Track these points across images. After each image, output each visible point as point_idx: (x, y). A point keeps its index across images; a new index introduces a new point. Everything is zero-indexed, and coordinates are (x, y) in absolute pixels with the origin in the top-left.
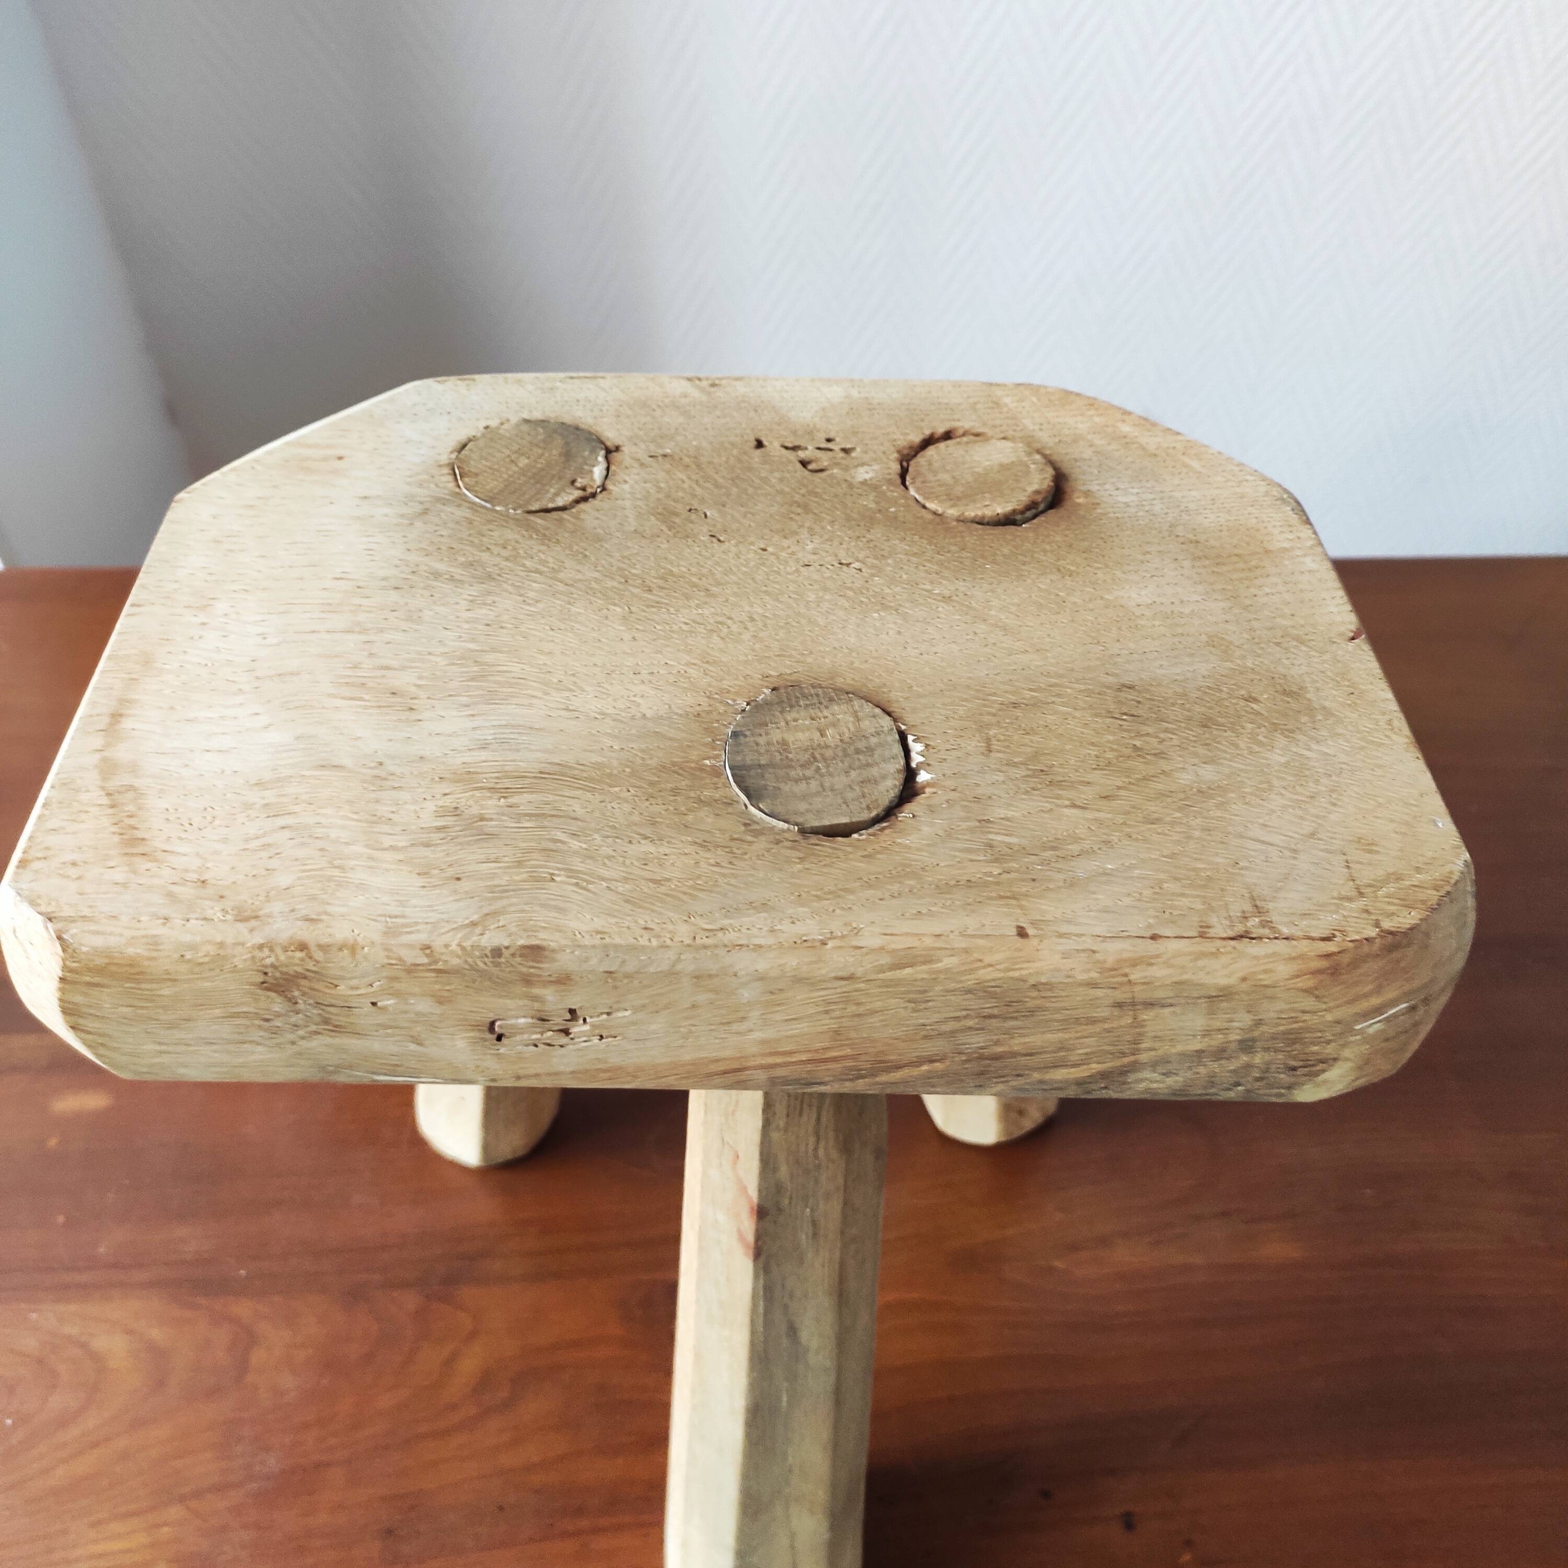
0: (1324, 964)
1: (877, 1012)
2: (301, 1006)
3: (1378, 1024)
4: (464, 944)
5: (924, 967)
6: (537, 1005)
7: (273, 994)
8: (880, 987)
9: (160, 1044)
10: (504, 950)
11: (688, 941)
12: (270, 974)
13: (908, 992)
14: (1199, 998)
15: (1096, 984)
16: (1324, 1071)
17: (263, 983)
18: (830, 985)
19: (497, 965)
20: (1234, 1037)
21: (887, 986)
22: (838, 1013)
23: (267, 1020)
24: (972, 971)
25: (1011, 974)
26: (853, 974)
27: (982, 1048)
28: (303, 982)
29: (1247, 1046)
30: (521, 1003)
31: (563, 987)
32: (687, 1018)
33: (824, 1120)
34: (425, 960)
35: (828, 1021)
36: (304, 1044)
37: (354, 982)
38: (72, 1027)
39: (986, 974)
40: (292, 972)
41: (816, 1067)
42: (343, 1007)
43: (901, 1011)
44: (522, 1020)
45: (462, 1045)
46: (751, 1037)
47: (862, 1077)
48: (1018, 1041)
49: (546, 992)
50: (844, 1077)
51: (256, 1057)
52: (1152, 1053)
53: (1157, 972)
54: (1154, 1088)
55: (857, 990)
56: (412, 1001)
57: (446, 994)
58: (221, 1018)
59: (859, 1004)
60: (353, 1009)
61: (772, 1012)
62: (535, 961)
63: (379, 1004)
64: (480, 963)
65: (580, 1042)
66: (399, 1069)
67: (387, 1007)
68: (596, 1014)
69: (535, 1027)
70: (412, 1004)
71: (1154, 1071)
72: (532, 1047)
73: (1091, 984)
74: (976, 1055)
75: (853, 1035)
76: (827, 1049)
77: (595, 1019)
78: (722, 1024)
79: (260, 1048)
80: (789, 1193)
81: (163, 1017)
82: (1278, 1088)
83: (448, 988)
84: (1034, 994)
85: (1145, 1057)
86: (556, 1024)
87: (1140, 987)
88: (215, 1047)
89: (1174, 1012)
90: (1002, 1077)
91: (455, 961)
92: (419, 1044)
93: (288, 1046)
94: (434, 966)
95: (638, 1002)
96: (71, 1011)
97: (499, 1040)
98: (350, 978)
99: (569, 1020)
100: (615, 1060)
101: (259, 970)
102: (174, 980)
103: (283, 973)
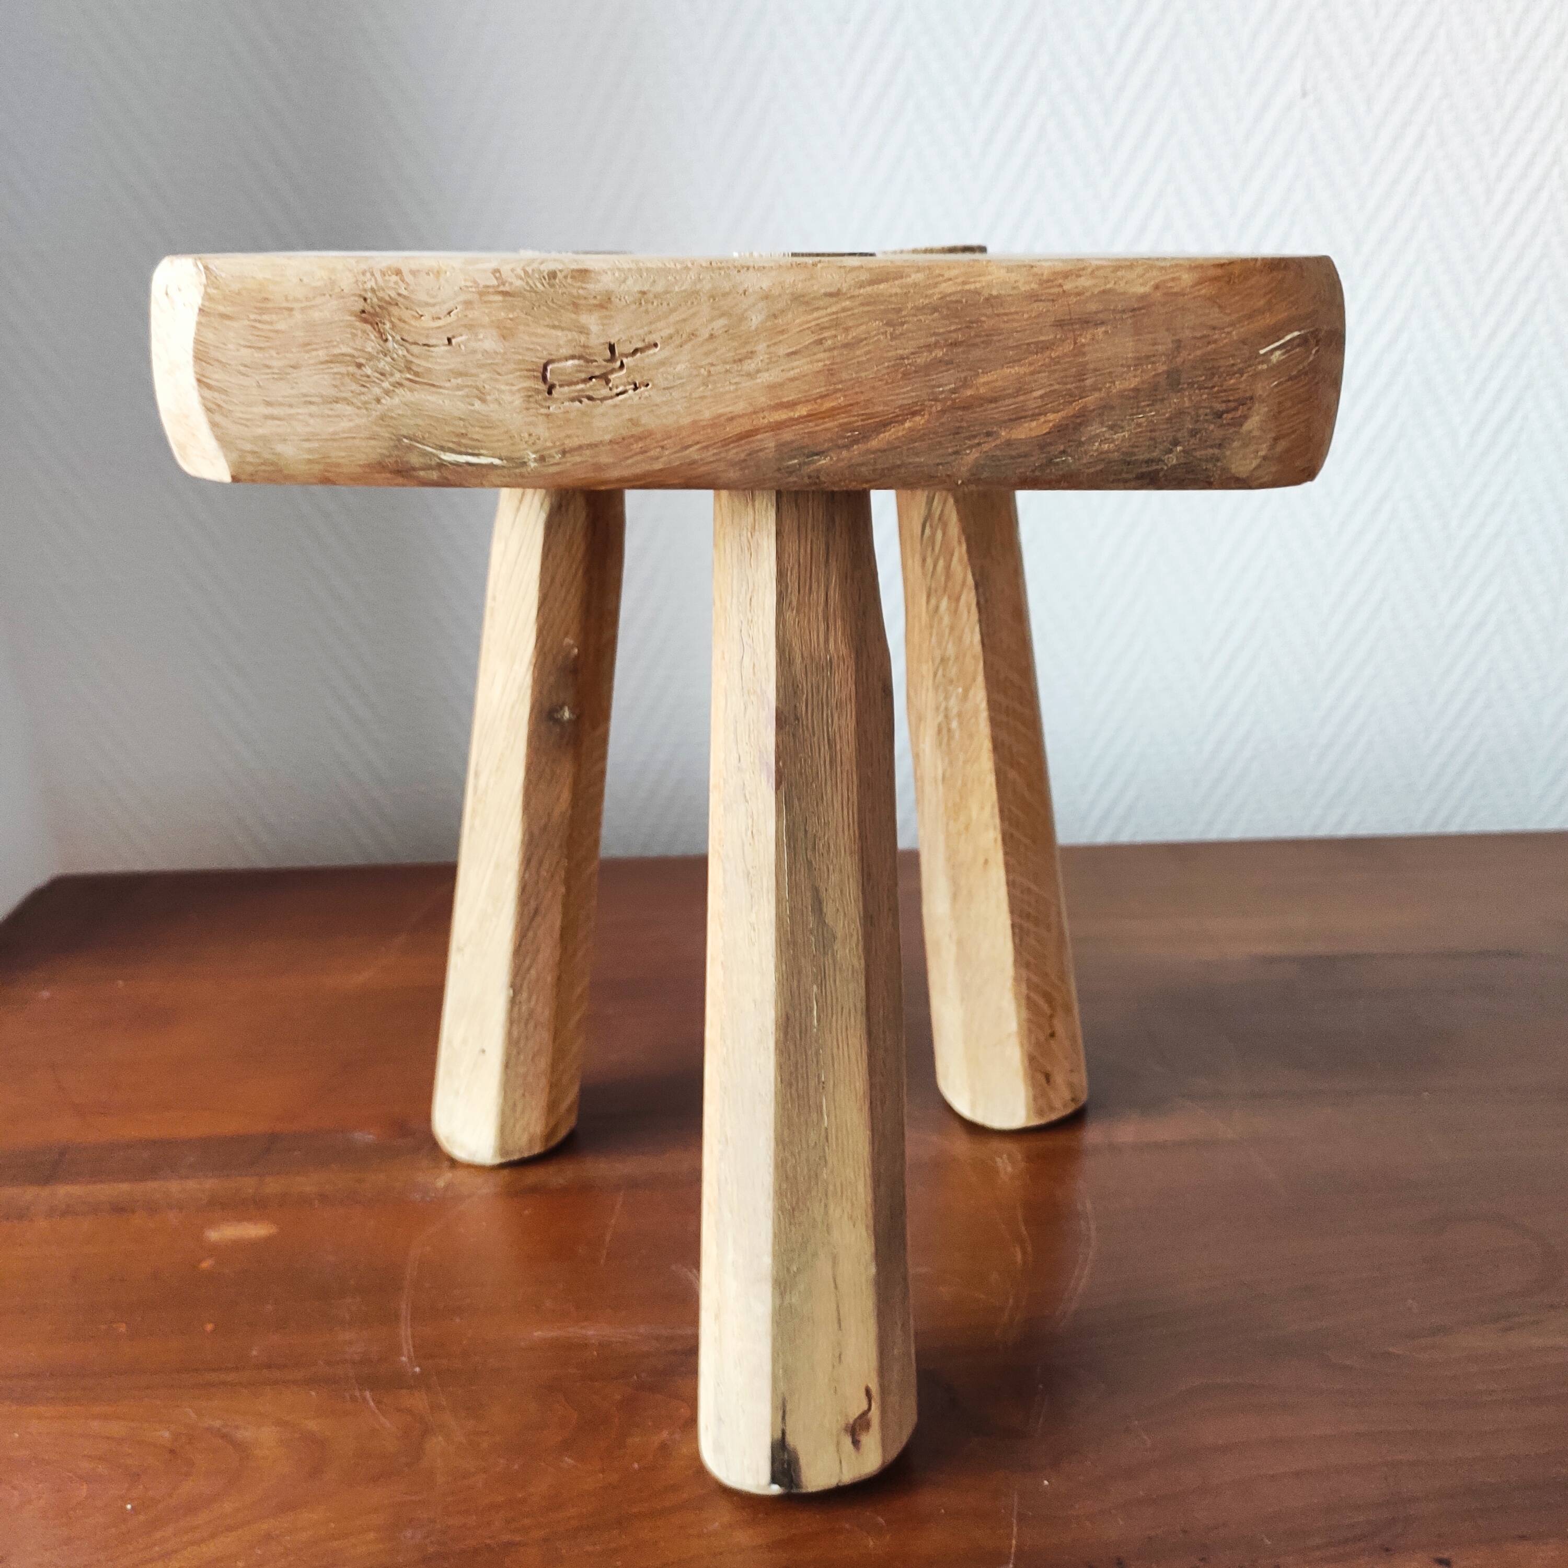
0: (1219, 272)
1: (862, 341)
2: (390, 344)
3: (1278, 353)
4: (527, 269)
5: (897, 282)
6: (583, 339)
7: (368, 327)
8: (862, 304)
9: (268, 404)
10: (559, 273)
11: (705, 263)
12: (369, 301)
13: (886, 311)
14: (1124, 311)
15: (1037, 295)
16: (1245, 417)
17: (363, 312)
18: (821, 303)
19: (552, 286)
20: (1162, 368)
21: (868, 304)
22: (830, 343)
23: (360, 366)
25: (967, 287)
26: (839, 290)
27: (953, 391)
28: (394, 310)
29: (1174, 380)
30: (570, 335)
31: (605, 312)
32: (707, 354)
33: (831, 603)
34: (495, 282)
36: (386, 401)
37: (434, 310)
38: (199, 381)
39: (949, 288)
40: (387, 298)
41: (817, 425)
42: (425, 345)
43: (882, 337)
44: (570, 363)
45: (518, 401)
46: (759, 381)
47: (856, 441)
48: (982, 380)
49: (591, 321)
50: (840, 442)
51: (345, 424)
52: (1097, 395)
53: (1084, 282)
54: (1107, 452)
55: (844, 310)
56: (481, 336)
57: (509, 324)
58: (322, 363)
59: (847, 330)
60: (432, 349)
61: (775, 344)
62: (583, 281)
63: (454, 341)
64: (539, 285)
65: (618, 395)
66: (464, 441)
67: (459, 346)
68: (631, 351)
69: (580, 371)
70: (479, 340)
71: (1102, 424)
72: (577, 403)
73: (1033, 297)
74: (949, 403)
75: (844, 376)
76: (823, 397)
77: (630, 359)
78: (735, 362)
79: (349, 409)
80: (805, 696)
81: (274, 363)
82: (1212, 447)
83: (511, 316)
84: (989, 311)
85: (1091, 400)
86: (598, 367)
87: (1074, 299)
88: (313, 408)
89: (1106, 332)
90: (975, 437)
91: (519, 283)
92: (483, 401)
93: (374, 405)
94: (502, 288)
95: (666, 333)
96: (201, 356)
97: (550, 393)
98: (434, 305)
99: (608, 361)
100: (649, 421)
101: (360, 296)
102: (291, 310)
103: (380, 299)
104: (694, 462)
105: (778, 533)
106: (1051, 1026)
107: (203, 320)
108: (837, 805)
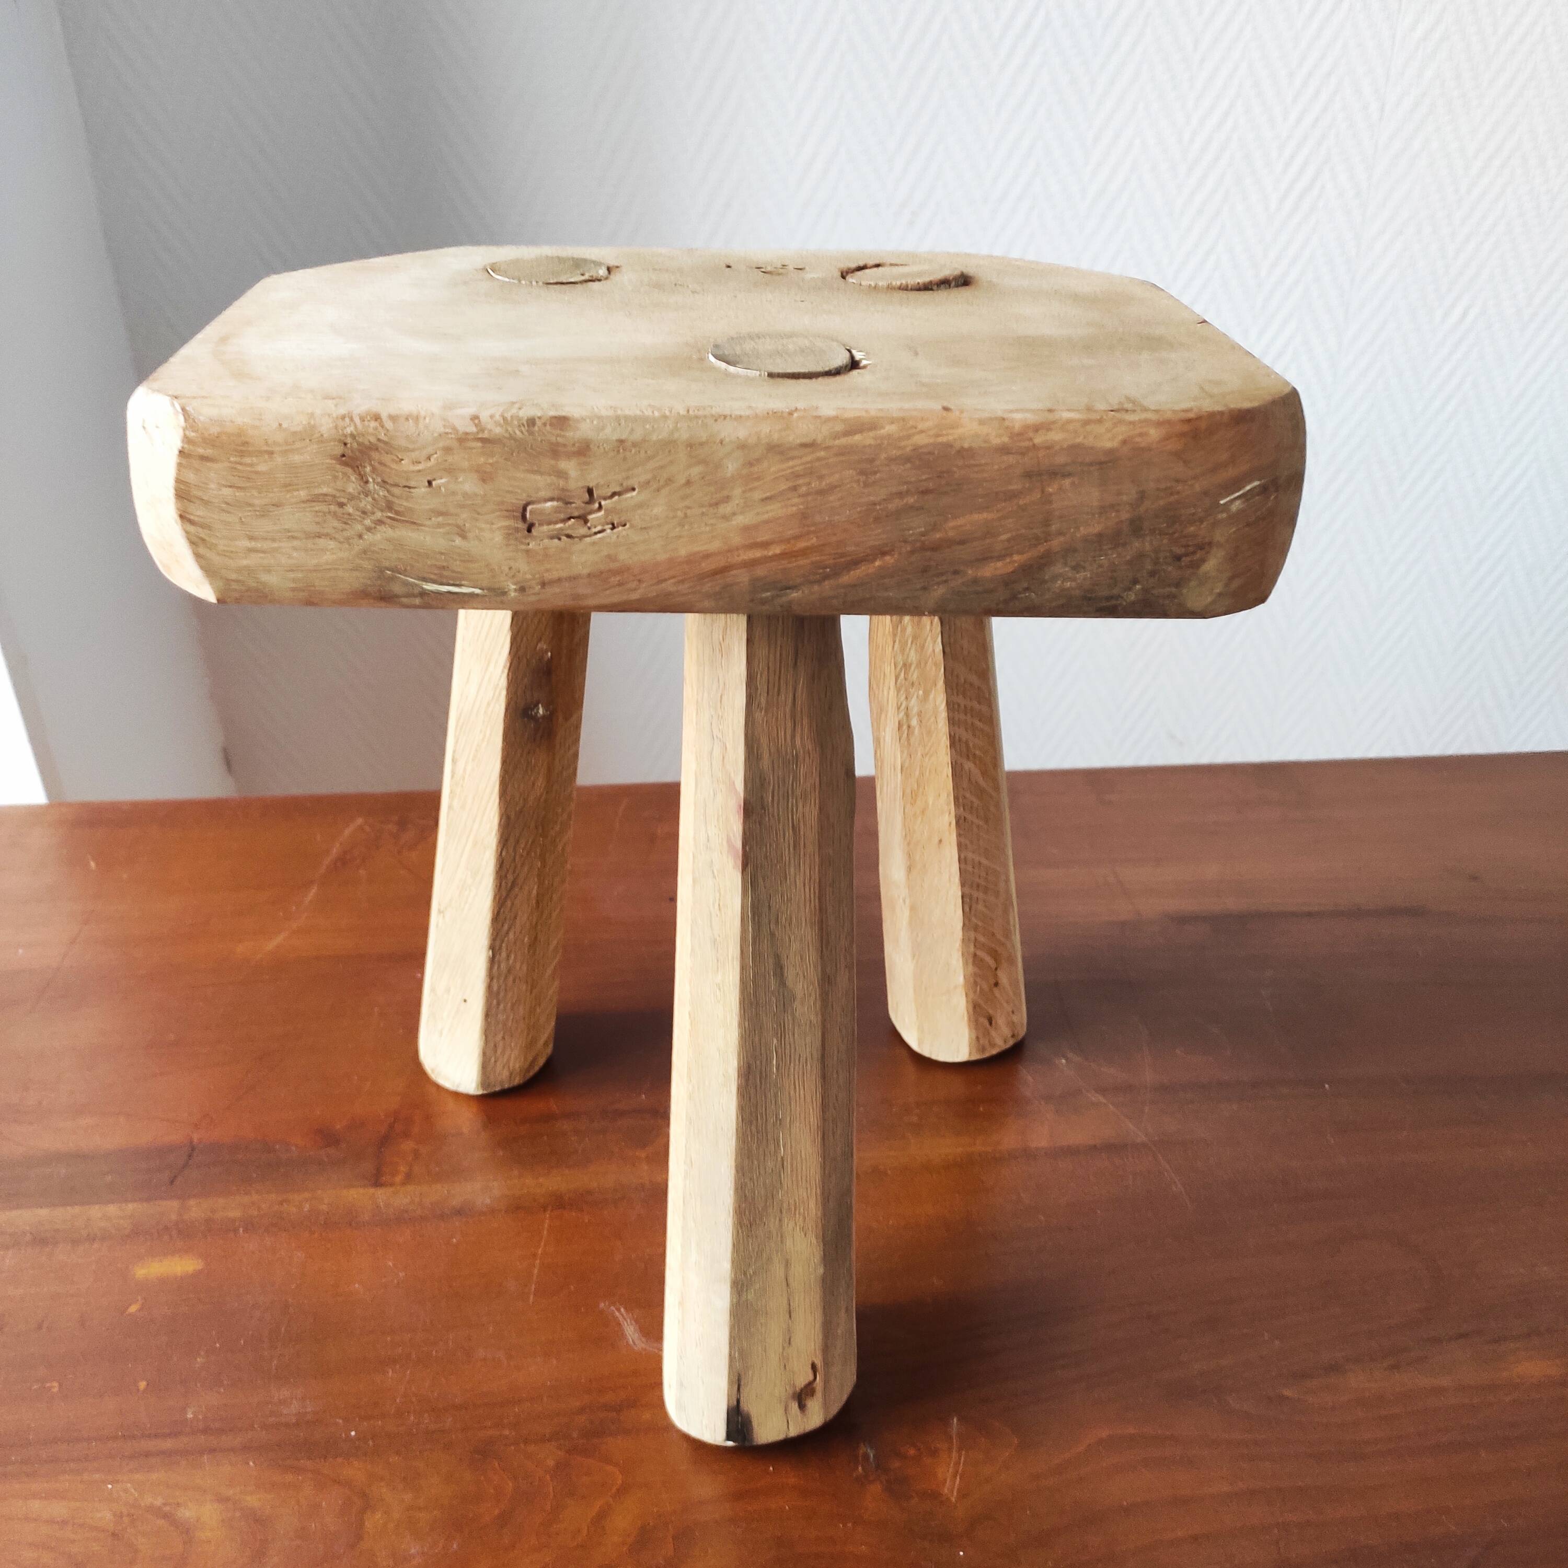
0: (1186, 428)
1: (836, 487)
2: (371, 486)
3: (1238, 503)
4: (506, 415)
5: (871, 433)
6: (562, 483)
7: (349, 470)
8: (837, 455)
9: (251, 538)
10: (537, 420)
11: (683, 412)
12: (349, 445)
13: (860, 461)
14: (1091, 464)
15: (1008, 448)
16: (1203, 560)
17: (343, 456)
18: (796, 453)
19: (531, 433)
20: (1125, 516)
21: (842, 454)
22: (804, 489)
23: (341, 505)
24: (909, 437)
25: (940, 440)
26: (814, 440)
27: (923, 534)
28: (375, 455)
29: (1136, 527)
30: (549, 479)
31: (583, 459)
32: (684, 498)
33: (799, 702)
34: (474, 429)
35: (796, 500)
36: (368, 536)
37: (414, 455)
38: (181, 517)
39: (921, 440)
40: (367, 443)
41: (789, 563)
42: (405, 487)
43: (855, 485)
44: (549, 504)
45: (498, 538)
46: (734, 523)
47: (826, 577)
48: (951, 524)
49: (570, 466)
50: (812, 578)
51: (328, 557)
52: (1062, 539)
53: (1055, 436)
54: (1068, 589)
55: (819, 459)
56: (461, 479)
57: (488, 469)
58: (303, 502)
59: (821, 478)
60: (412, 490)
61: (751, 490)
62: (561, 430)
63: (434, 483)
64: (518, 432)
65: (596, 533)
66: (445, 573)
67: (440, 487)
68: (609, 494)
69: (560, 512)
70: (461, 482)
71: (1066, 564)
72: (556, 541)
73: (1004, 450)
74: (918, 544)
75: (818, 518)
76: (797, 538)
77: (608, 501)
78: (711, 505)
79: (332, 544)
80: (771, 787)
81: (257, 502)
82: (1169, 586)
83: (491, 461)
84: (960, 463)
85: (1056, 544)
86: (576, 508)
87: (1041, 454)
88: (296, 543)
89: (1073, 483)
90: (942, 574)
91: (498, 430)
92: (464, 537)
93: (356, 541)
94: (480, 436)
95: (643, 478)
96: (183, 493)
97: (529, 530)
98: (413, 450)
99: (587, 503)
100: (624, 556)
101: (340, 441)
102: (271, 453)
103: (359, 444)
104: (669, 594)
105: (749, 641)
106: (996, 976)
107: (184, 462)
108: (799, 883)
